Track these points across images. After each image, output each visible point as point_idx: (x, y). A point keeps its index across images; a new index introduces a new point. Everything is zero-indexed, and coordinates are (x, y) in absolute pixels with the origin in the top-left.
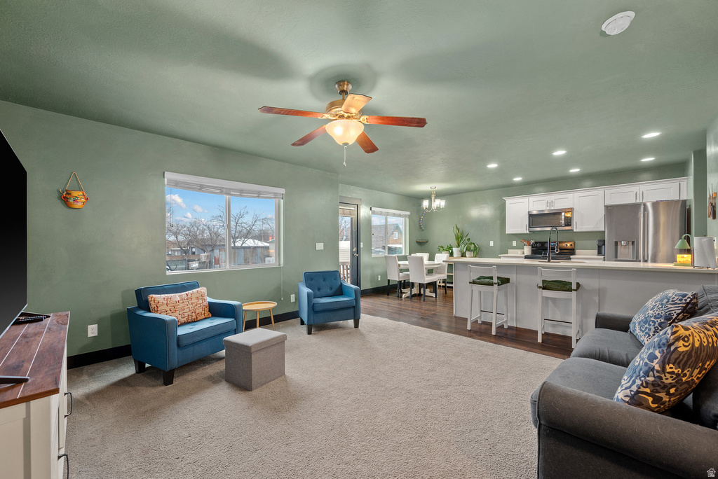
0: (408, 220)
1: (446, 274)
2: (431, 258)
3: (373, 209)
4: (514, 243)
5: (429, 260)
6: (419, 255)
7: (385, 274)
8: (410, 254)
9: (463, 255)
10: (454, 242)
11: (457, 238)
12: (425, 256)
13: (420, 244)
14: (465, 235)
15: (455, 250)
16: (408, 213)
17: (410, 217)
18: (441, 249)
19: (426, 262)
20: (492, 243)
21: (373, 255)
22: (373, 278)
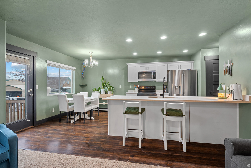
0: (74, 72)
1: (98, 103)
2: (89, 95)
3: (48, 61)
4: (131, 87)
5: (88, 96)
6: (81, 93)
7: (57, 107)
8: (76, 93)
9: (106, 93)
10: (101, 86)
11: (103, 84)
12: (85, 94)
13: (82, 87)
14: (107, 82)
15: (102, 90)
16: (75, 68)
17: (75, 70)
18: (94, 90)
19: (86, 98)
20: (120, 87)
21: (48, 95)
22: (48, 110)
